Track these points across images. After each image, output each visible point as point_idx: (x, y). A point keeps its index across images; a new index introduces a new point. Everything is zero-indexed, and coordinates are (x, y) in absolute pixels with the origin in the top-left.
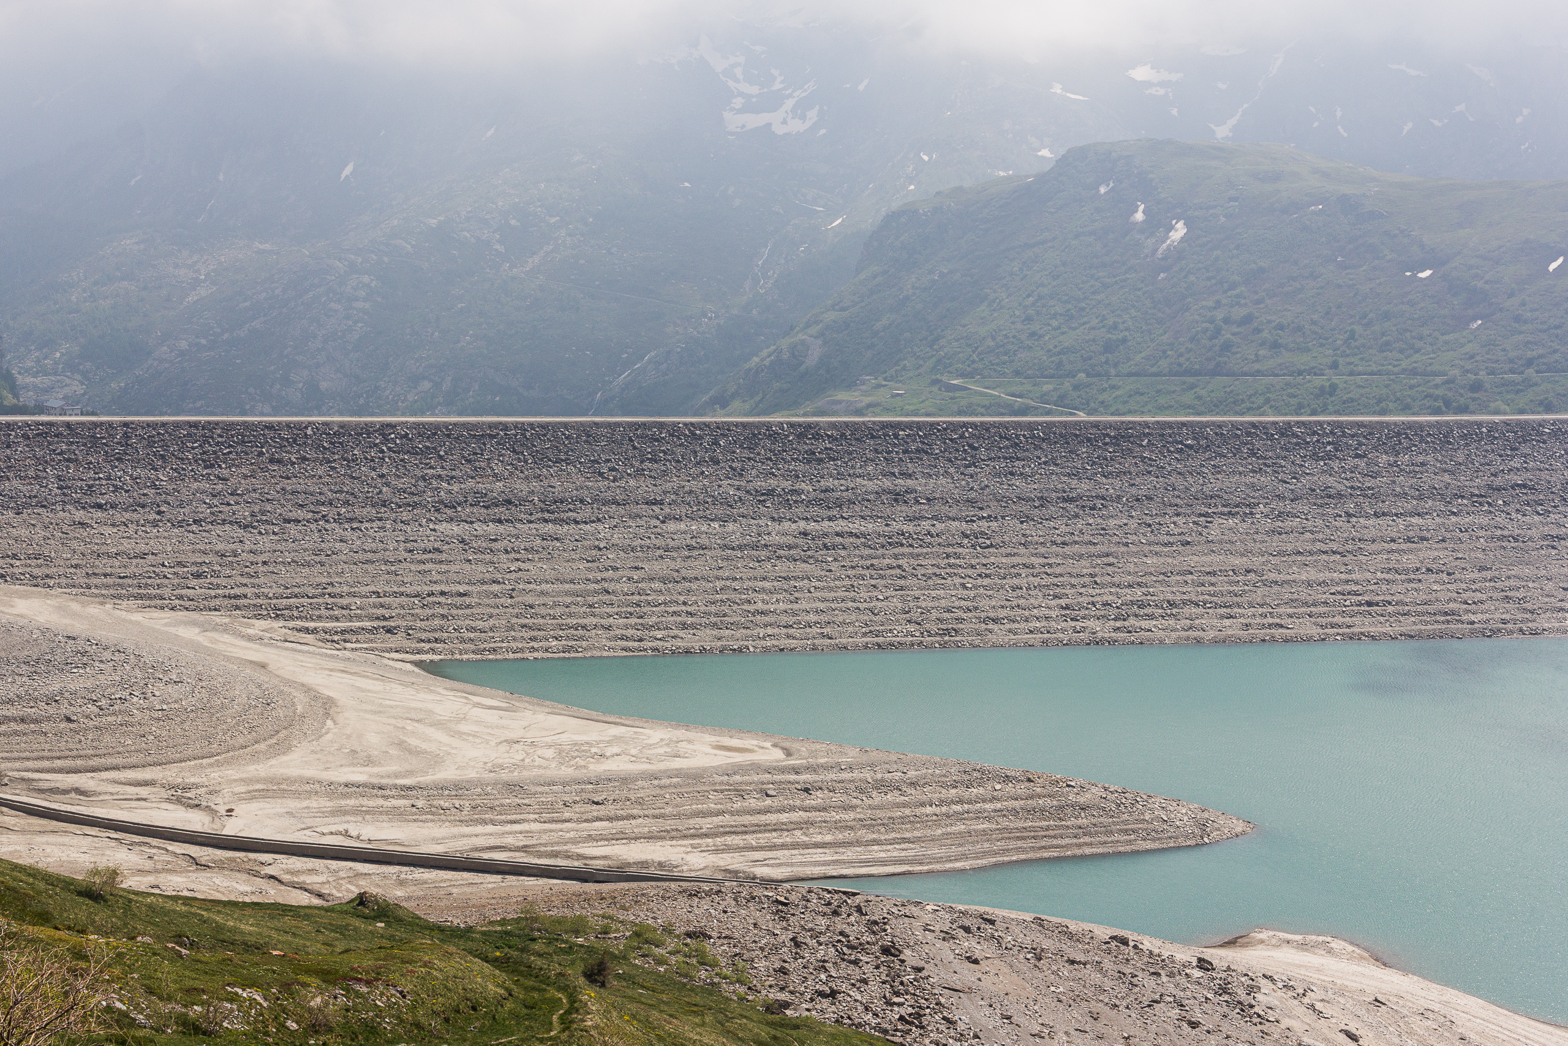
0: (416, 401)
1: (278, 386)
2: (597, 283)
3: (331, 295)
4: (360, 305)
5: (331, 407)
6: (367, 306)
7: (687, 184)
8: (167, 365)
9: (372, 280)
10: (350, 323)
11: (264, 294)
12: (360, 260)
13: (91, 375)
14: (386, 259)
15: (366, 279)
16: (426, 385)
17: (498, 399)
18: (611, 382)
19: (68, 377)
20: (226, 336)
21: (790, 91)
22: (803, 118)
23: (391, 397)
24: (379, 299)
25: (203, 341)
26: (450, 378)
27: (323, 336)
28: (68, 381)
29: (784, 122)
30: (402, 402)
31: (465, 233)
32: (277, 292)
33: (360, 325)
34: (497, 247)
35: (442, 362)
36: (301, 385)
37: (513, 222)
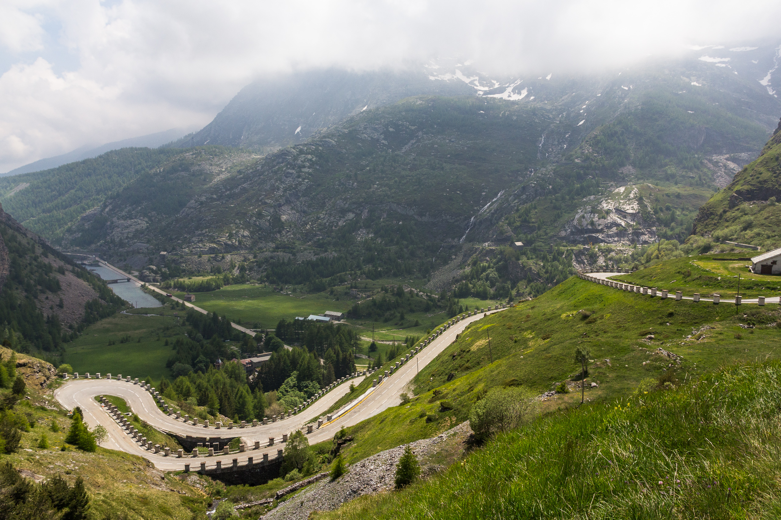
0: (345, 226)
1: (254, 219)
2: (449, 156)
3: (289, 166)
4: (306, 170)
5: (288, 232)
6: (311, 171)
7: (482, 112)
8: (192, 210)
9: (313, 157)
10: (300, 180)
11: (251, 170)
12: (306, 148)
13: (153, 218)
14: (320, 148)
15: (309, 157)
16: (351, 216)
17: (401, 223)
18: (479, 211)
19: (141, 220)
20: (228, 192)
21: (508, 85)
22: (520, 93)
23: (327, 224)
24: (318, 167)
25: (215, 196)
26: (367, 210)
27: (284, 188)
28: (140, 222)
29: (509, 96)
30: (335, 227)
31: (365, 135)
32: (258, 168)
33: (306, 181)
34: (384, 142)
35: (361, 200)
36: (269, 218)
37: (391, 130)
